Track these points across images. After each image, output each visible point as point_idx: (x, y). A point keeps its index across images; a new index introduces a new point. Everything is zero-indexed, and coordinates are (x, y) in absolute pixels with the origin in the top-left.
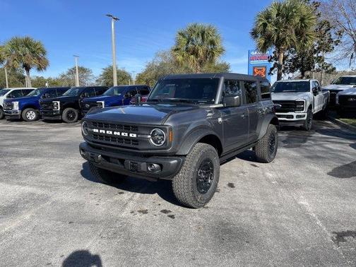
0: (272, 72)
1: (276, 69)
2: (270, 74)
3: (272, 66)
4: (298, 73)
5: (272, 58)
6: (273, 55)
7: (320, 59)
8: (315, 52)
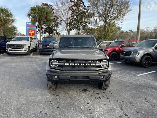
0: (38, 33)
1: (39, 32)
2: (37, 33)
3: (37, 30)
4: (48, 34)
5: (37, 27)
6: (37, 26)
7: (55, 30)
8: (53, 27)
